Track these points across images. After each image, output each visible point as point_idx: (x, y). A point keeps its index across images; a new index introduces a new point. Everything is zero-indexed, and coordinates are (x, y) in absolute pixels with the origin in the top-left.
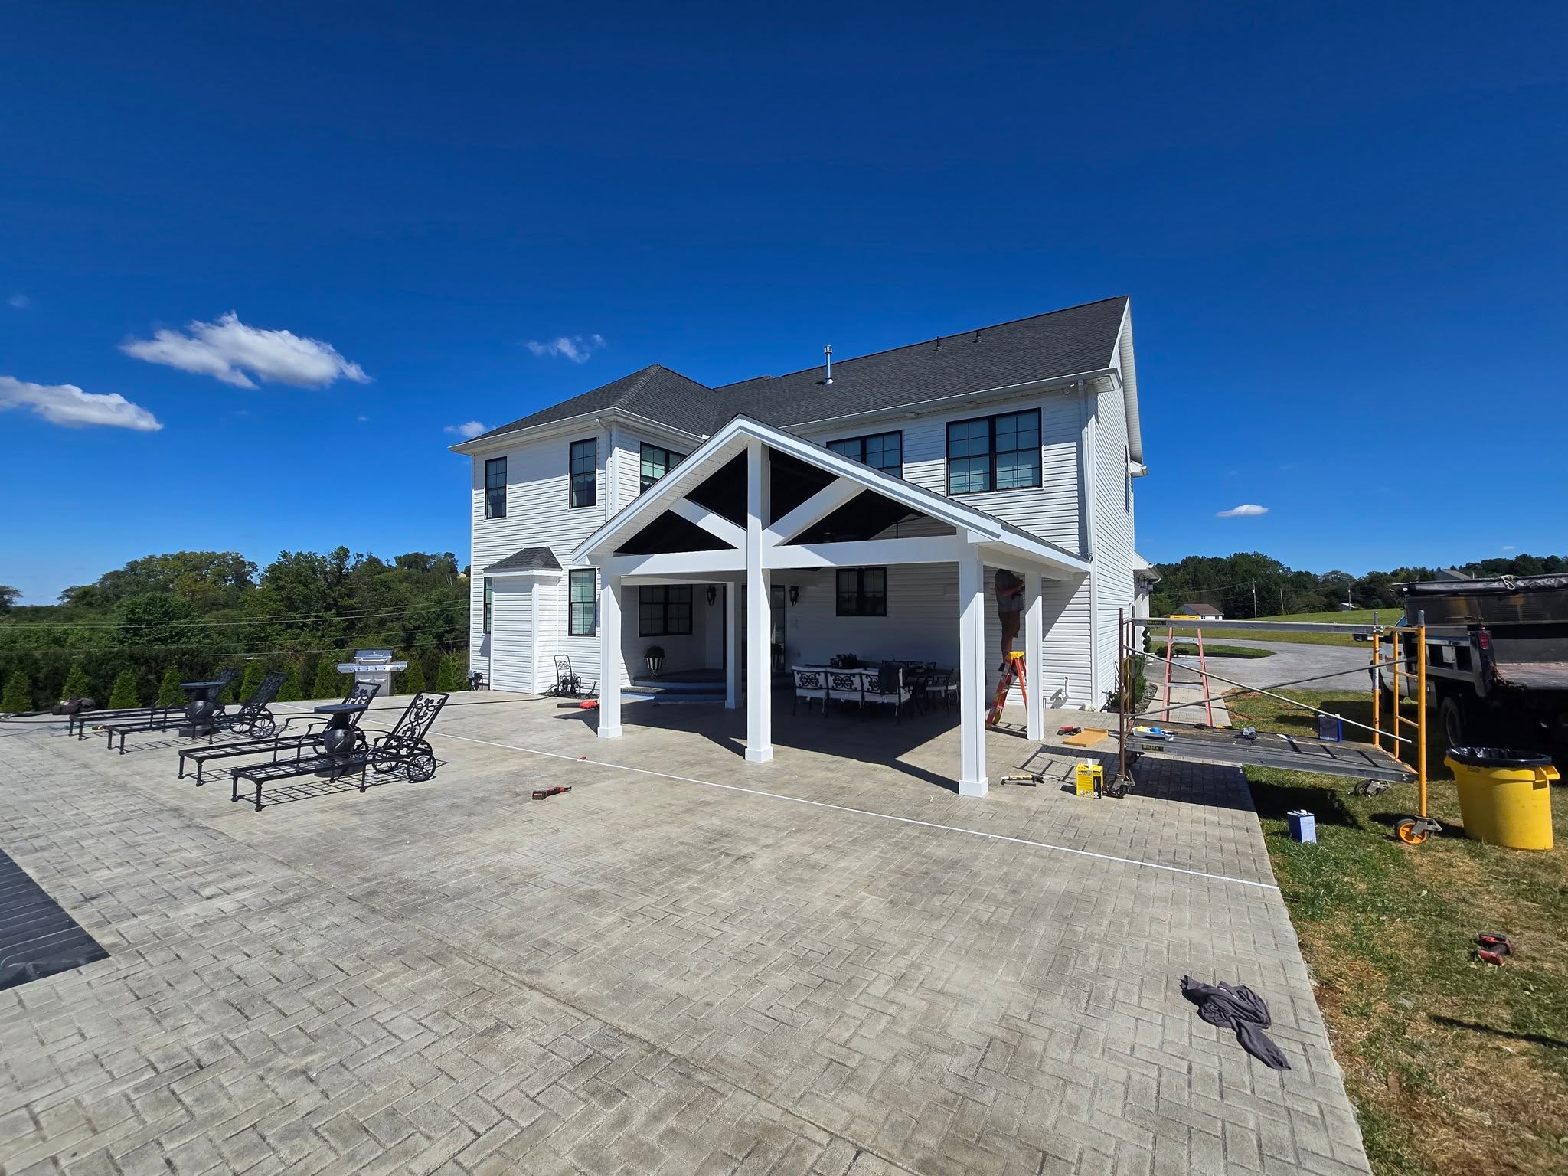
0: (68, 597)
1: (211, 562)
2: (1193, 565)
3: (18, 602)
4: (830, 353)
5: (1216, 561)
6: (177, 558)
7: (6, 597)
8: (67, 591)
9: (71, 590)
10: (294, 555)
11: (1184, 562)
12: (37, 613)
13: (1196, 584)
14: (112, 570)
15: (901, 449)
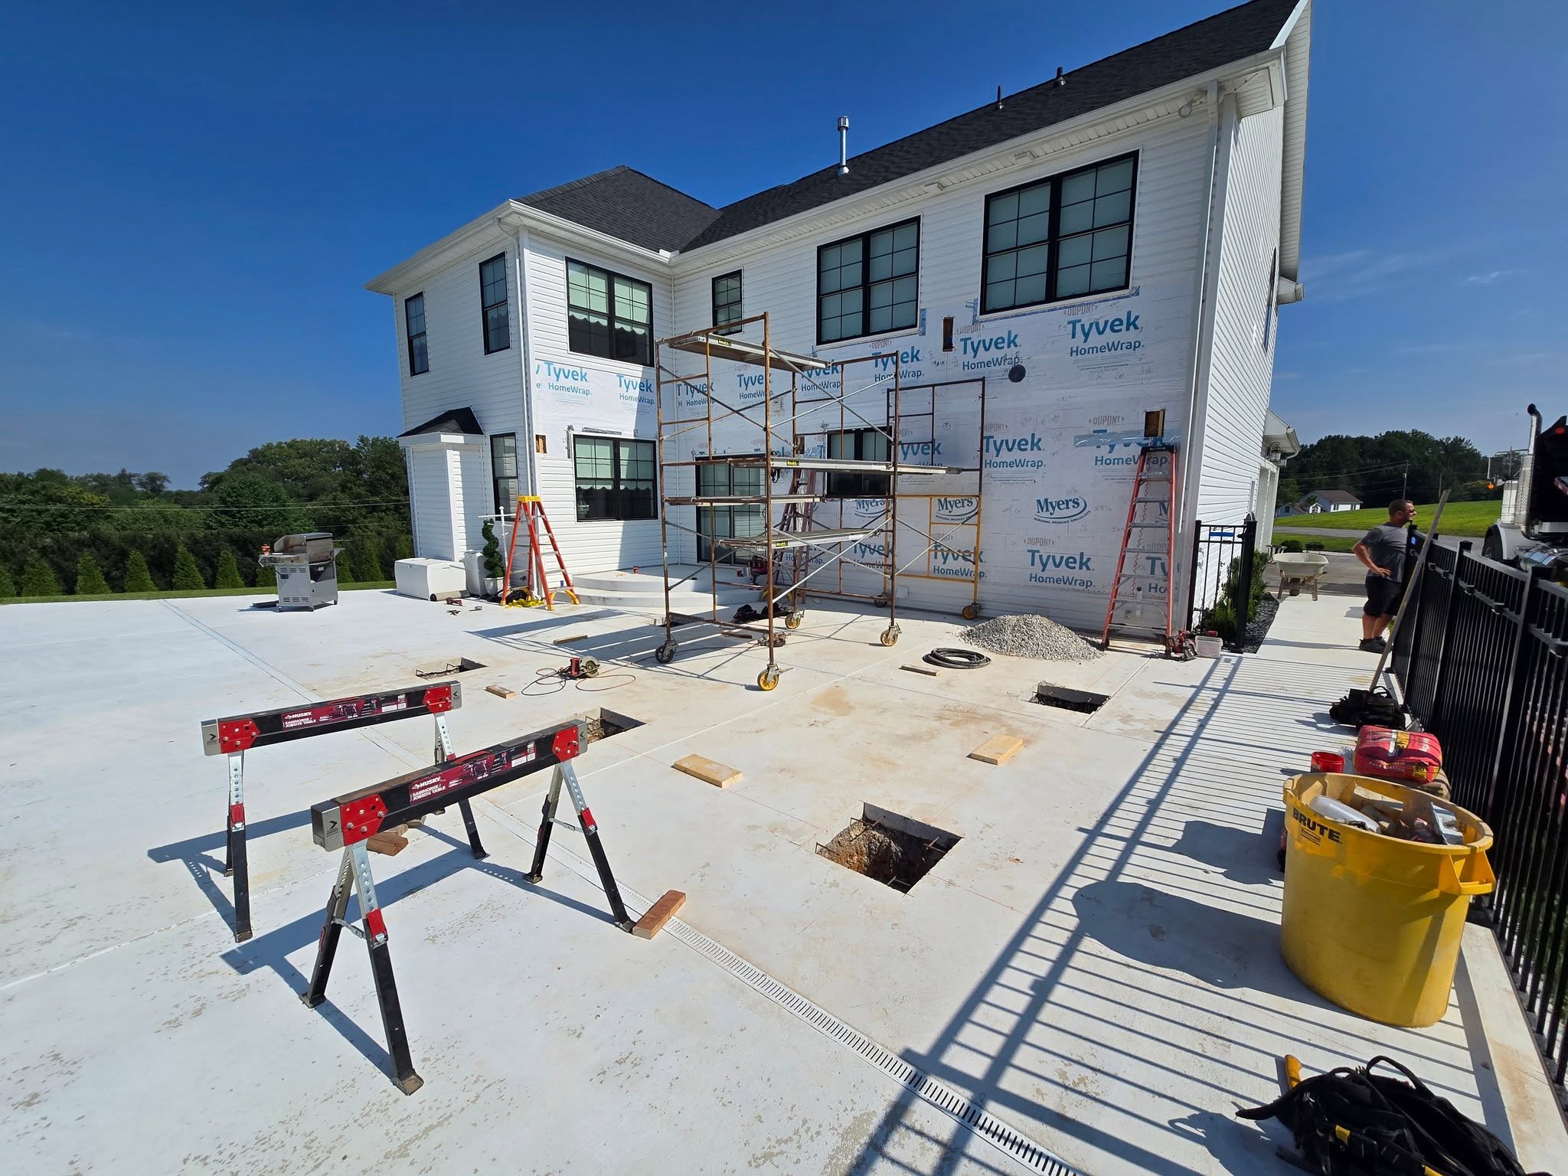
0: (207, 482)
1: (320, 450)
2: (1333, 445)
3: (171, 487)
4: (847, 129)
5: (1362, 441)
6: (290, 446)
7: (158, 482)
8: (205, 477)
9: (209, 475)
10: (371, 440)
11: (1321, 442)
12: (179, 498)
13: (1333, 468)
14: (238, 458)
15: (918, 247)
